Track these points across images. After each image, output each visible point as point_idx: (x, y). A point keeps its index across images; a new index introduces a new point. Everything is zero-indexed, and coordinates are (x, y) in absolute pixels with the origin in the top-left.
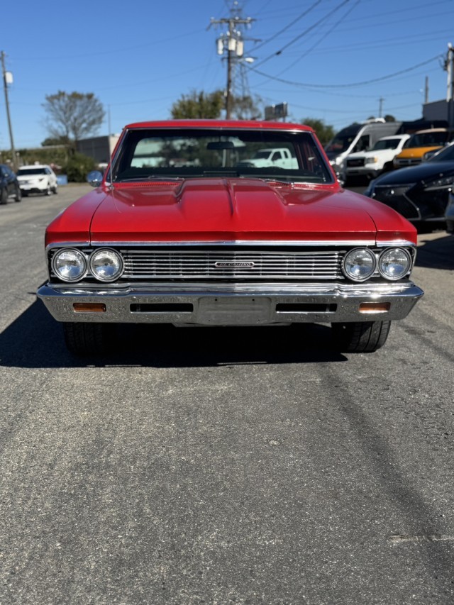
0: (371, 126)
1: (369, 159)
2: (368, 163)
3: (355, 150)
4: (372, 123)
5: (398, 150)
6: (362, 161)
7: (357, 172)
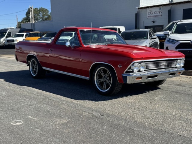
0: (11, 29)
1: (15, 40)
2: (15, 41)
3: (7, 37)
4: (11, 28)
5: (24, 38)
6: (13, 41)
7: (11, 44)
